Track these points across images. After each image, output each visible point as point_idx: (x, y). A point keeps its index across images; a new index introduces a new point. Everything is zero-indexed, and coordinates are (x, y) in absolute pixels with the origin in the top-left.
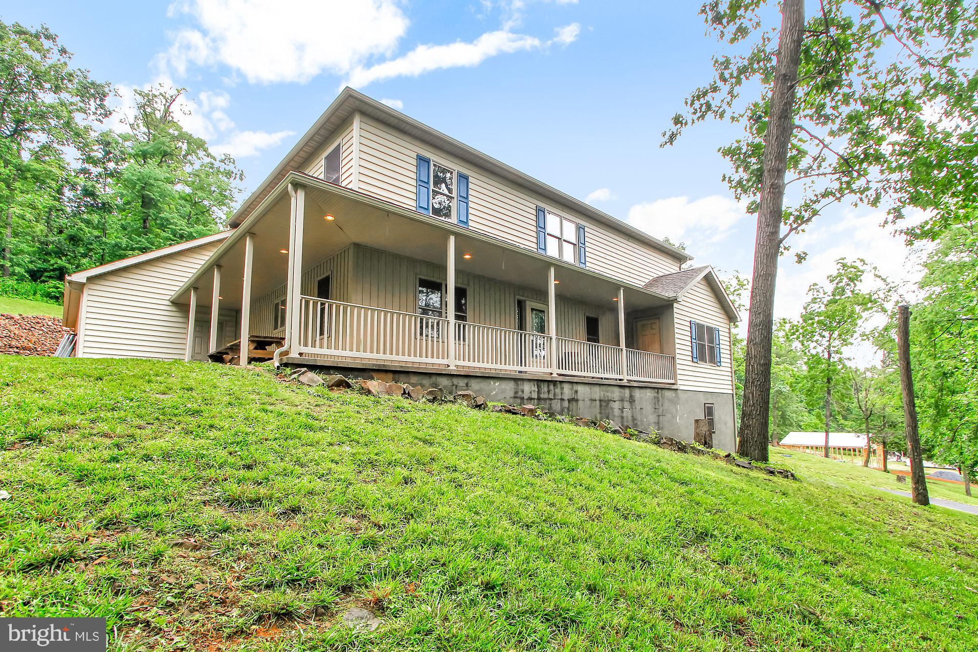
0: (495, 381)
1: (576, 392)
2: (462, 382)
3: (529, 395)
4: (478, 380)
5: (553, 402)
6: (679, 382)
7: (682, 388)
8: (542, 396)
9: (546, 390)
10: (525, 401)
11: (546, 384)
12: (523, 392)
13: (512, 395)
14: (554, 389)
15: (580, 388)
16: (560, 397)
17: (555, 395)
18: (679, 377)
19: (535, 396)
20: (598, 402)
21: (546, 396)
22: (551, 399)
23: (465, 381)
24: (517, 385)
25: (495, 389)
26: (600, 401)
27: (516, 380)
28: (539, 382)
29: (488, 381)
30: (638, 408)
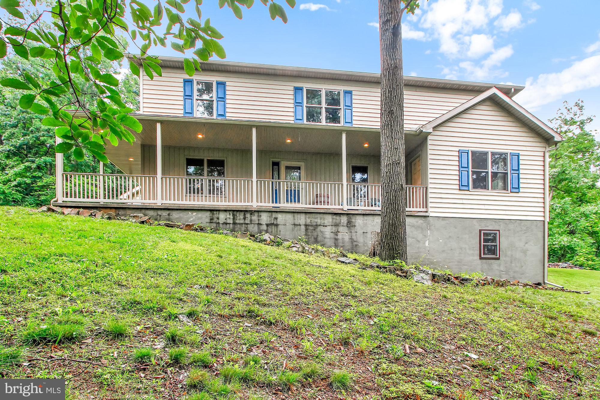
0: (192, 212)
1: (276, 219)
2: (165, 214)
3: (224, 221)
4: (178, 212)
5: (249, 226)
6: (430, 210)
7: (432, 214)
8: (237, 221)
9: (242, 217)
10: (221, 225)
11: (242, 214)
12: (218, 218)
13: (208, 221)
14: (251, 217)
15: (279, 216)
16: (257, 222)
17: (251, 220)
18: (430, 205)
19: (231, 221)
20: (303, 227)
21: (242, 221)
22: (247, 224)
23: (168, 212)
24: (213, 214)
25: (192, 217)
26: (306, 225)
27: (211, 211)
28: (234, 212)
29: (186, 212)
30: (360, 232)
